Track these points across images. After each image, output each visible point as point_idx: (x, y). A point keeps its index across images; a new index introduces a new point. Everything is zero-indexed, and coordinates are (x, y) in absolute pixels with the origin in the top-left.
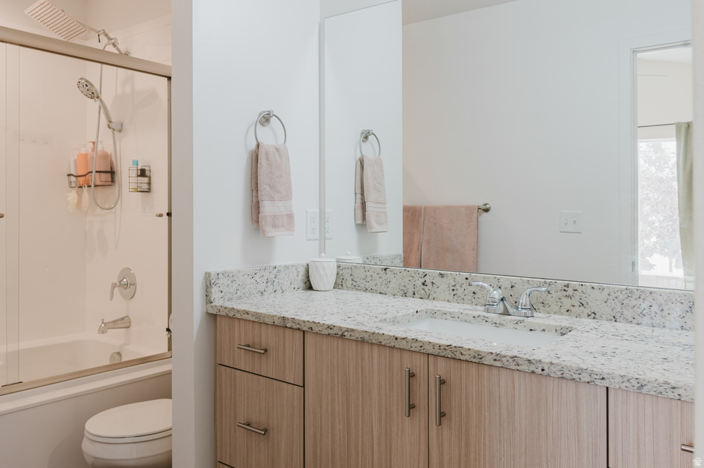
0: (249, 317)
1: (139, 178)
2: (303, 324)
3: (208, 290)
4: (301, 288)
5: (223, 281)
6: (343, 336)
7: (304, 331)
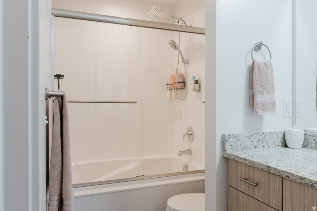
0: (247, 163)
1: (195, 85)
2: (282, 173)
3: (224, 144)
4: (280, 146)
5: (232, 139)
6: (312, 186)
7: (283, 178)
